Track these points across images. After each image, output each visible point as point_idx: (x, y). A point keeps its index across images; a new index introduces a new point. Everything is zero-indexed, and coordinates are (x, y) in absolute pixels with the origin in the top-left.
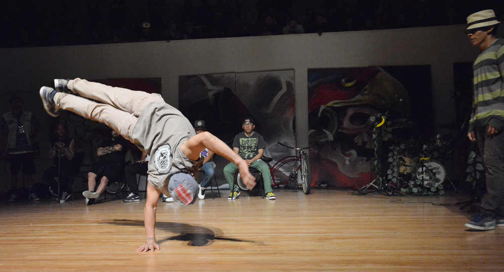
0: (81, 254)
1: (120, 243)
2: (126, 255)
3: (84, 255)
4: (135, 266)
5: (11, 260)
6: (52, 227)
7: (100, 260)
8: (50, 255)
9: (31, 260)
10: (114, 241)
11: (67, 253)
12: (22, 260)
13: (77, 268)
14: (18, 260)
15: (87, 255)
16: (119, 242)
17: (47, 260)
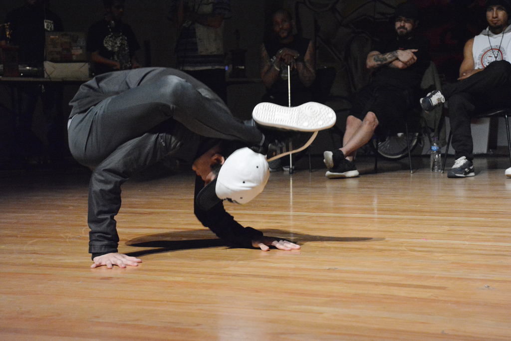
0: (335, 270)
1: (415, 253)
2: (433, 277)
3: (341, 272)
4: (457, 303)
5: (198, 273)
6: (271, 216)
7: (377, 284)
8: (271, 268)
9: (234, 275)
10: (404, 248)
11: (304, 266)
12: (218, 274)
13: (329, 296)
14: (211, 274)
15: (347, 272)
16: (415, 251)
17: (265, 277)
